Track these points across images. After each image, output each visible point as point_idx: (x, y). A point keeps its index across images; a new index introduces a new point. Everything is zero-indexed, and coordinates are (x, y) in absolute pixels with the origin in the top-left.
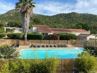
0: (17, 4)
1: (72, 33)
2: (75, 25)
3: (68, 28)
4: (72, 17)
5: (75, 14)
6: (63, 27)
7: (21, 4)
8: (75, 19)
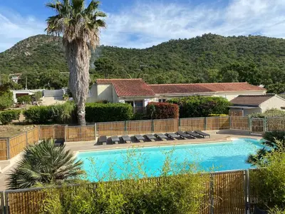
0: (52, 21)
1: (215, 96)
2: (217, 71)
3: (198, 82)
4: (207, 50)
5: (214, 38)
6: (183, 80)
7: (65, 21)
8: (213, 53)
